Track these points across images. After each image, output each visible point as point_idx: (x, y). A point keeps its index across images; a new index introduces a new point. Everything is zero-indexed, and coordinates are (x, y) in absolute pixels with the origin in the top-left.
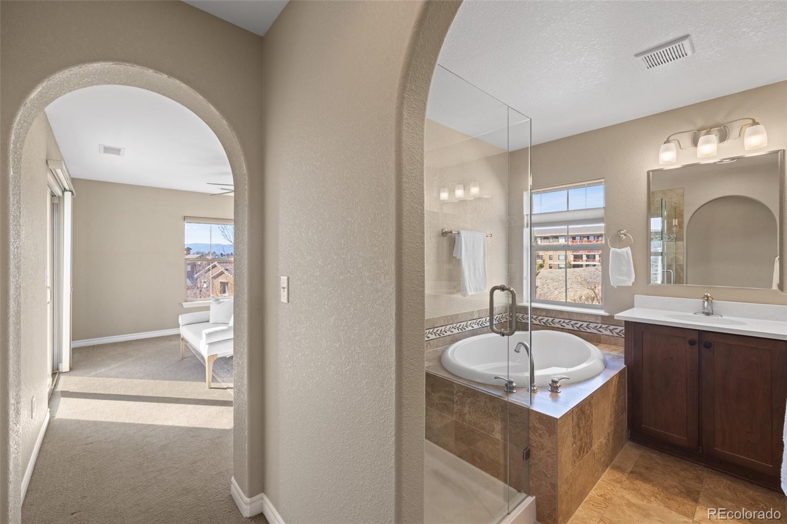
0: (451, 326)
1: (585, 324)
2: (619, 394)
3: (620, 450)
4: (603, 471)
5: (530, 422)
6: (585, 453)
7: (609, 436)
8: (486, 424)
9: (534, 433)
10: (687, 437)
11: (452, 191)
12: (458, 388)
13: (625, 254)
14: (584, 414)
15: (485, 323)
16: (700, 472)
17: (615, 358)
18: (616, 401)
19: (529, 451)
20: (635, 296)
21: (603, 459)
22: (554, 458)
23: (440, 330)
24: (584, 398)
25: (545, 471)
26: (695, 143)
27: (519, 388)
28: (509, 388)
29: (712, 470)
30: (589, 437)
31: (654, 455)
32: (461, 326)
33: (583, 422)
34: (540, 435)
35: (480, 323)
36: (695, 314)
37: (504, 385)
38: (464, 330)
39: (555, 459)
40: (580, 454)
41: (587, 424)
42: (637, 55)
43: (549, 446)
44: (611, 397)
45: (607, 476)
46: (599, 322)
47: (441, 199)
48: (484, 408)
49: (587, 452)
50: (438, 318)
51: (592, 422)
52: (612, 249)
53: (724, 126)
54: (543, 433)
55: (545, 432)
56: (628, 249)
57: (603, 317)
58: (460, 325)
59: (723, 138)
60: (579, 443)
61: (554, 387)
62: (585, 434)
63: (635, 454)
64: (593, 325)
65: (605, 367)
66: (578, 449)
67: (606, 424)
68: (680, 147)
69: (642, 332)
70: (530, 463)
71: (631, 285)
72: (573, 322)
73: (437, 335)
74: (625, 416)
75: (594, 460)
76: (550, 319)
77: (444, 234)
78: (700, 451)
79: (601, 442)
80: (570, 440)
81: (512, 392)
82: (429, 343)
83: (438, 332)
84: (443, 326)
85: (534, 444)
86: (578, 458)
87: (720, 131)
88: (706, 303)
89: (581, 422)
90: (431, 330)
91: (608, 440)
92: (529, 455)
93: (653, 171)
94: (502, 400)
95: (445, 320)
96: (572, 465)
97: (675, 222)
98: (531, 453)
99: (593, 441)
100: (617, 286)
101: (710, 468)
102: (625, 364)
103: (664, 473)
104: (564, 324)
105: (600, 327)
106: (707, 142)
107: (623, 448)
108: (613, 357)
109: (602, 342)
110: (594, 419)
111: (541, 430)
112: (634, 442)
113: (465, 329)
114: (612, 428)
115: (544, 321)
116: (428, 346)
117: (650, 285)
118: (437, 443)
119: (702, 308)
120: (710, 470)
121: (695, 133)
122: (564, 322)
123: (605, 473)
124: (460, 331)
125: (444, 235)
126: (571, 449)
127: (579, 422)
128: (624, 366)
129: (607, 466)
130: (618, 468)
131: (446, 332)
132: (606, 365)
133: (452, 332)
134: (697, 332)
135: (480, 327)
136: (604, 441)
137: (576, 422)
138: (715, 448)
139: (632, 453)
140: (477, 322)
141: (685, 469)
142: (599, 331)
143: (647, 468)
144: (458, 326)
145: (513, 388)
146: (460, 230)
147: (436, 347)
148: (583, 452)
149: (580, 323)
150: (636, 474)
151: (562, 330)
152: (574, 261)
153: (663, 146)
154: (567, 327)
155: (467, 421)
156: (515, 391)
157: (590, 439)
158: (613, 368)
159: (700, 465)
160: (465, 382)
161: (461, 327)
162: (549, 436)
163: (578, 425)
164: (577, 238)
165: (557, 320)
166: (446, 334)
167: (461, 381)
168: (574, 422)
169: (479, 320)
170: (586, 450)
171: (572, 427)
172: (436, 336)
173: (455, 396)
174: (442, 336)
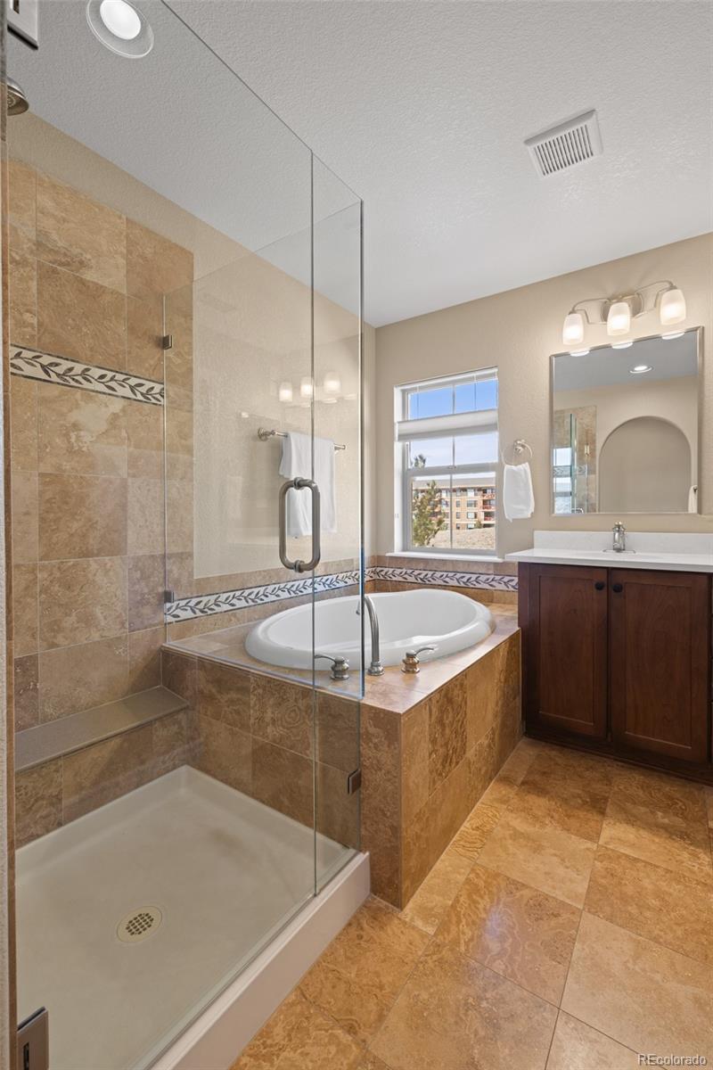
0: (277, 586)
1: (474, 577)
2: (508, 670)
3: (511, 752)
4: (484, 788)
5: (362, 726)
6: (453, 766)
7: (493, 734)
8: (298, 738)
9: (368, 744)
10: (594, 722)
11: (296, 388)
12: (256, 681)
13: (523, 473)
14: (452, 703)
15: (335, 583)
16: (609, 768)
17: (507, 620)
18: (505, 680)
19: (360, 775)
20: (536, 533)
21: (484, 770)
22: (395, 782)
23: (255, 593)
24: (452, 677)
25: (382, 806)
26: (605, 317)
27: (351, 671)
28: (337, 671)
29: (622, 764)
30: (460, 739)
31: (554, 753)
32: (295, 587)
33: (451, 715)
34: (376, 746)
35: (328, 582)
36: (604, 551)
37: (330, 669)
38: (300, 594)
39: (397, 784)
40: (444, 767)
41: (457, 719)
42: (528, 142)
43: (388, 762)
44: (497, 675)
45: (492, 792)
46: (491, 572)
47: (281, 400)
48: (295, 710)
49: (457, 763)
50: (253, 573)
51: (466, 714)
52: (507, 467)
53: (638, 294)
54: (381, 741)
55: (383, 739)
56: (526, 466)
57: (496, 564)
58: (292, 586)
59: (636, 310)
60: (442, 751)
61: (410, 665)
62: (454, 736)
63: (530, 755)
64: (483, 578)
65: (492, 632)
66: (440, 761)
67: (490, 716)
68: (588, 321)
69: (540, 577)
70: (362, 796)
71: (529, 516)
72: (459, 575)
73: (249, 601)
74: (519, 701)
75: (470, 773)
76: (430, 573)
77: (263, 436)
78: (609, 739)
79: (481, 745)
80: (425, 747)
81: (342, 679)
82: (235, 615)
83: (253, 596)
84: (260, 586)
85: (367, 763)
86: (440, 774)
87: (633, 299)
88: (617, 534)
89: (445, 717)
90: (238, 593)
91: (493, 739)
92: (360, 781)
93: (556, 356)
94: (320, 692)
95: (264, 577)
96: (429, 788)
97: (587, 450)
98: (362, 779)
99: (467, 744)
100: (513, 520)
101: (620, 761)
102: (519, 626)
103: (565, 779)
104: (447, 579)
105: (493, 580)
106: (619, 312)
107: (516, 748)
108: (506, 619)
109: (495, 600)
110: (468, 711)
111: (377, 737)
112: (530, 737)
113: (301, 592)
114: (499, 720)
115: (422, 576)
116: (233, 618)
117: (553, 515)
118: (226, 781)
119: (612, 543)
120: (620, 763)
121: (606, 302)
122: (447, 576)
123: (487, 791)
124: (293, 595)
125: (263, 438)
126: (428, 762)
127: (442, 717)
128: (518, 629)
129: (491, 779)
130: (507, 780)
131: (267, 596)
132: (493, 628)
133: (278, 596)
134: (605, 570)
135: (328, 588)
136: (487, 742)
137: (437, 718)
138: (627, 733)
139: (527, 754)
140: (323, 580)
141: (591, 767)
142: (491, 585)
143: (544, 773)
144: (288, 587)
145: (344, 671)
146: (289, 432)
147: (248, 621)
148: (450, 765)
149: (468, 576)
150: (532, 786)
151: (445, 587)
152: (485, 519)
153: (569, 318)
154: (452, 583)
155: (270, 737)
156: (346, 676)
157: (462, 741)
158: (502, 632)
159: (608, 758)
160: (269, 671)
161: (294, 589)
162: (389, 746)
163: (441, 722)
164: (488, 491)
165: (438, 574)
166: (266, 600)
167: (263, 668)
168: (433, 718)
169: (326, 578)
170: (454, 760)
171: (430, 725)
172: (247, 602)
173: (252, 696)
174: (259, 602)
